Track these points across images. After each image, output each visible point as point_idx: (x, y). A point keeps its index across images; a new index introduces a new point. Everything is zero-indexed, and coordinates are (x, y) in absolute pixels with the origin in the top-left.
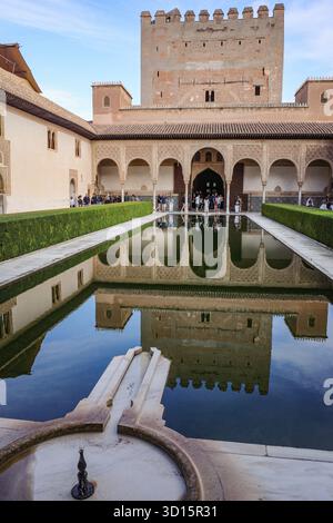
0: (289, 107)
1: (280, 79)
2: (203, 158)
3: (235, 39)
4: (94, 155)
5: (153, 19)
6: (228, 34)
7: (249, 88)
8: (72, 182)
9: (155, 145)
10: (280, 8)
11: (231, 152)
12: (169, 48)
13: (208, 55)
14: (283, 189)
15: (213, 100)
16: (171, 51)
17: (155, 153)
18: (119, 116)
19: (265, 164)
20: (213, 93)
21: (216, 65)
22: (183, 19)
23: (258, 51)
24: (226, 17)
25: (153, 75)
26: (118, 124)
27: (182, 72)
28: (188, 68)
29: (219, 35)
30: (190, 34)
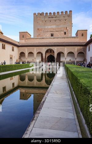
0: (73, 37)
1: (71, 30)
2: (49, 52)
3: (59, 20)
4: (19, 51)
5: (37, 15)
6: (57, 18)
7: (63, 33)
8: (11, 58)
9: (35, 48)
10: (71, 11)
11: (56, 50)
12: (41, 22)
13: (51, 24)
14: (72, 60)
15: (53, 36)
17: (35, 50)
18: (26, 41)
19: (66, 53)
20: (53, 34)
21: (54, 27)
22: (45, 15)
23: (65, 23)
24: (56, 14)
25: (37, 29)
26: (26, 42)
27: (45, 29)
28: (46, 27)
29: (54, 19)
30: (46, 19)
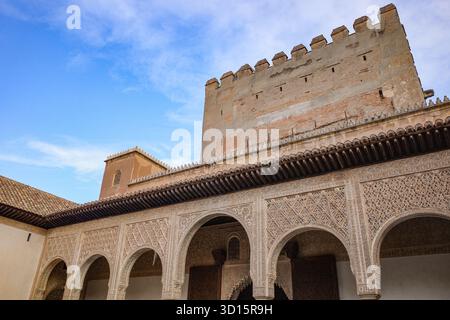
3: (324, 69)
6: (315, 65)
9: (124, 224)
10: (388, 9)
12: (235, 107)
13: (286, 100)
16: (238, 110)
21: (301, 108)
23: (366, 70)
29: (302, 71)
30: (261, 84)
